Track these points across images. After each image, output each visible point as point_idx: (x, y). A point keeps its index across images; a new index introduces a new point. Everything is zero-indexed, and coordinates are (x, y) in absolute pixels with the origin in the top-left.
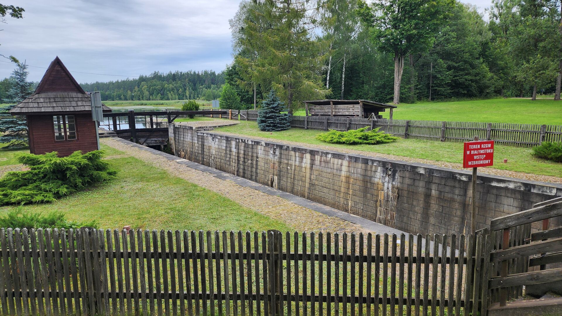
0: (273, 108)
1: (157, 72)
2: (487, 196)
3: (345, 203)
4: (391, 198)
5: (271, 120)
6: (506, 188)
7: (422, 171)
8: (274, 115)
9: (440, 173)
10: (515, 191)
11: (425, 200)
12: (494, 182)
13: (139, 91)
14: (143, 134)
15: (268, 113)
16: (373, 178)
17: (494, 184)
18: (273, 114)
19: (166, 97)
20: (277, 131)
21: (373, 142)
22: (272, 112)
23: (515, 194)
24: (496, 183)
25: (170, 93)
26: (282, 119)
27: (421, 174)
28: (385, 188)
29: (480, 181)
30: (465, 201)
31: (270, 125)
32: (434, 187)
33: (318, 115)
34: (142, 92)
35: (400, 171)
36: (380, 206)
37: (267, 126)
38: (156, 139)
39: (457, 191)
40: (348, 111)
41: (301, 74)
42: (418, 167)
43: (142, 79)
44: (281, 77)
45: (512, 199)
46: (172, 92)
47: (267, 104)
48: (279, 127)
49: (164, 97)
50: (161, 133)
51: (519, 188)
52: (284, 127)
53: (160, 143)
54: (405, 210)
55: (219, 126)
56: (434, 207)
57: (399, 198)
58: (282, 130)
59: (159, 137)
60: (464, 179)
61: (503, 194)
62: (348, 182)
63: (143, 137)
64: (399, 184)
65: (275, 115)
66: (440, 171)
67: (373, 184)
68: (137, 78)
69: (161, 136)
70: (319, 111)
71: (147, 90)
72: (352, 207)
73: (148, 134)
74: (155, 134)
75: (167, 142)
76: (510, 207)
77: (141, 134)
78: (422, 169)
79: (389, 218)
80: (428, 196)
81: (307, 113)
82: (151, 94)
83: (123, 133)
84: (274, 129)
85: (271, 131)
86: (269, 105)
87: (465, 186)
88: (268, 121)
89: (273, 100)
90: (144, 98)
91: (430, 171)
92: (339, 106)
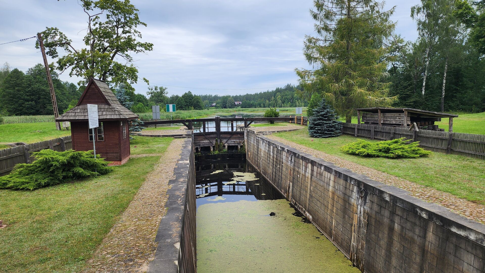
0: (322, 115)
1: (289, 84)
2: (446, 245)
3: (331, 222)
4: (363, 224)
5: (319, 127)
6: (466, 239)
7: (387, 199)
8: (321, 123)
9: (403, 203)
10: (476, 245)
11: (388, 234)
12: (454, 227)
13: (274, 100)
14: (226, 136)
15: (316, 120)
16: (351, 198)
17: (454, 230)
18: (321, 121)
19: (294, 105)
20: (324, 137)
21: (392, 155)
22: (320, 119)
23: (476, 249)
24: (455, 228)
25: (298, 101)
26: (330, 126)
27: (387, 201)
28: (359, 212)
29: (440, 222)
30: (424, 246)
31: (318, 132)
32: (397, 219)
33: (369, 123)
34: (276, 101)
35: (370, 194)
36: (354, 232)
37: (315, 132)
38: (235, 140)
39: (417, 231)
40: (395, 119)
41: (354, 83)
42: (384, 192)
43: (278, 90)
44: (332, 86)
45: (473, 256)
46: (299, 101)
47: (317, 111)
48: (326, 134)
49: (293, 105)
50: (239, 136)
51: (481, 242)
52: (332, 134)
53: (238, 144)
54: (372, 242)
55: (278, 132)
56: (396, 246)
57: (368, 227)
58: (330, 137)
59: (237, 139)
60: (424, 216)
61: (463, 246)
62: (333, 199)
63: (225, 138)
64: (369, 210)
65: (323, 122)
66: (403, 201)
67: (350, 204)
68: (274, 89)
69: (239, 138)
70: (370, 119)
71: (280, 99)
72: (335, 226)
73: (229, 136)
74: (234, 136)
75: (243, 143)
76: (470, 266)
77: (224, 136)
78: (387, 195)
79: (360, 247)
80: (391, 229)
81: (359, 121)
82: (283, 102)
83: (210, 135)
84: (321, 136)
85: (318, 138)
86: (319, 112)
87: (424, 224)
88: (316, 127)
89: (323, 108)
90: (278, 105)
91: (394, 199)
92: (388, 115)
